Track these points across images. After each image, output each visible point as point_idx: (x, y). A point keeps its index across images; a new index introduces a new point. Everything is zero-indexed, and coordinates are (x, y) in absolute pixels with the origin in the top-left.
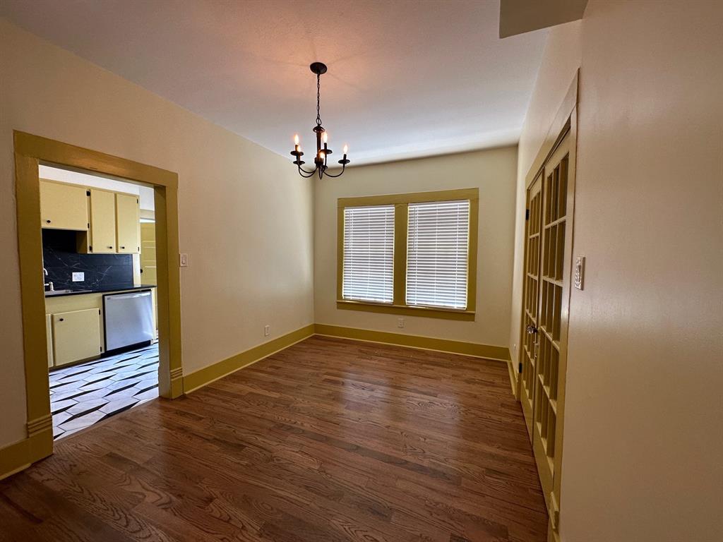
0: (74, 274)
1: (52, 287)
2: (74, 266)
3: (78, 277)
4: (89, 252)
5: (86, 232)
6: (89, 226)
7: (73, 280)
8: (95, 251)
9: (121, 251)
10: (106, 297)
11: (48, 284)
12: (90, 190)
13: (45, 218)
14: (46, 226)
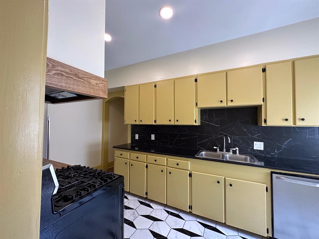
0: (255, 143)
1: (238, 152)
2: (255, 137)
3: (259, 146)
4: (263, 125)
5: (261, 106)
6: (264, 100)
7: (255, 148)
8: (270, 123)
9: (299, 124)
10: (274, 176)
11: (235, 149)
12: (265, 66)
13: (230, 98)
14: (230, 104)
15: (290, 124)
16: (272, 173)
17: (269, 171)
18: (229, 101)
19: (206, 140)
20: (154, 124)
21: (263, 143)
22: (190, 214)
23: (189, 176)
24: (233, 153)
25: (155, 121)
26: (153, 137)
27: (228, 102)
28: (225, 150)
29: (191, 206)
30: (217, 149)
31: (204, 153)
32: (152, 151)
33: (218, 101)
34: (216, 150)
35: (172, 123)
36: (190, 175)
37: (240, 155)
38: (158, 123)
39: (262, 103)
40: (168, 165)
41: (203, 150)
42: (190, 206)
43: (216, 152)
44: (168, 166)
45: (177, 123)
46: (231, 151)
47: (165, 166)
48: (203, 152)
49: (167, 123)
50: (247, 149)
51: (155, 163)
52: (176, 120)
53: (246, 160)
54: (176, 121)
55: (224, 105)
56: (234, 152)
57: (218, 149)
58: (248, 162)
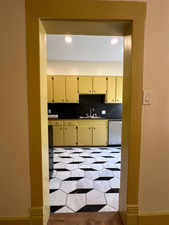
2: (102, 108)
4: (106, 103)
7: (102, 113)
9: (117, 102)
11: (95, 114)
12: (107, 77)
15: (114, 102)
16: (109, 121)
17: (107, 120)
18: (93, 91)
19: (82, 111)
21: (105, 111)
22: (77, 146)
23: (76, 129)
25: (53, 101)
28: (91, 115)
33: (89, 91)
34: (87, 116)
37: (97, 117)
39: (106, 93)
40: (64, 125)
41: (80, 116)
42: (76, 143)
45: (67, 102)
50: (99, 114)
55: (91, 93)
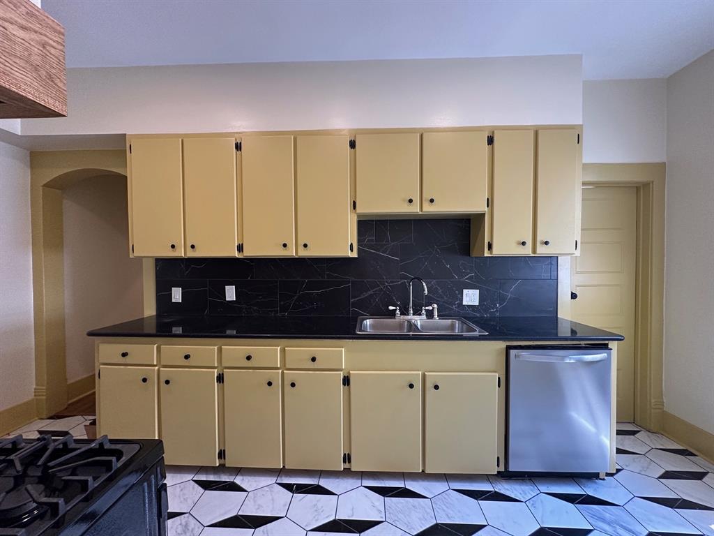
0: (465, 291)
1: (436, 313)
2: (465, 279)
5: (483, 215)
6: (490, 203)
8: (497, 251)
9: (542, 251)
11: (431, 308)
12: (493, 132)
13: (427, 196)
14: (429, 209)
15: (527, 251)
16: (509, 348)
17: (502, 345)
18: (425, 200)
19: (371, 292)
20: (237, 255)
21: (477, 291)
22: (347, 473)
23: (344, 384)
24: (427, 316)
25: (240, 248)
26: (231, 293)
27: (424, 202)
28: (412, 312)
29: (348, 454)
30: (396, 310)
31: (368, 322)
32: (228, 332)
33: (404, 200)
34: (393, 314)
35: (291, 252)
36: (347, 381)
37: (440, 319)
38: (249, 253)
39: (486, 209)
40: (285, 366)
41: (363, 315)
42: (345, 455)
43: (394, 318)
44: (287, 366)
45: (303, 253)
46: (423, 312)
47: (277, 369)
48: (368, 320)
49: (277, 252)
50: (451, 308)
51: (249, 364)
52: (301, 243)
53: (452, 327)
54: (301, 248)
55: (414, 209)
56: (430, 315)
57: (398, 312)
58: (457, 332)
